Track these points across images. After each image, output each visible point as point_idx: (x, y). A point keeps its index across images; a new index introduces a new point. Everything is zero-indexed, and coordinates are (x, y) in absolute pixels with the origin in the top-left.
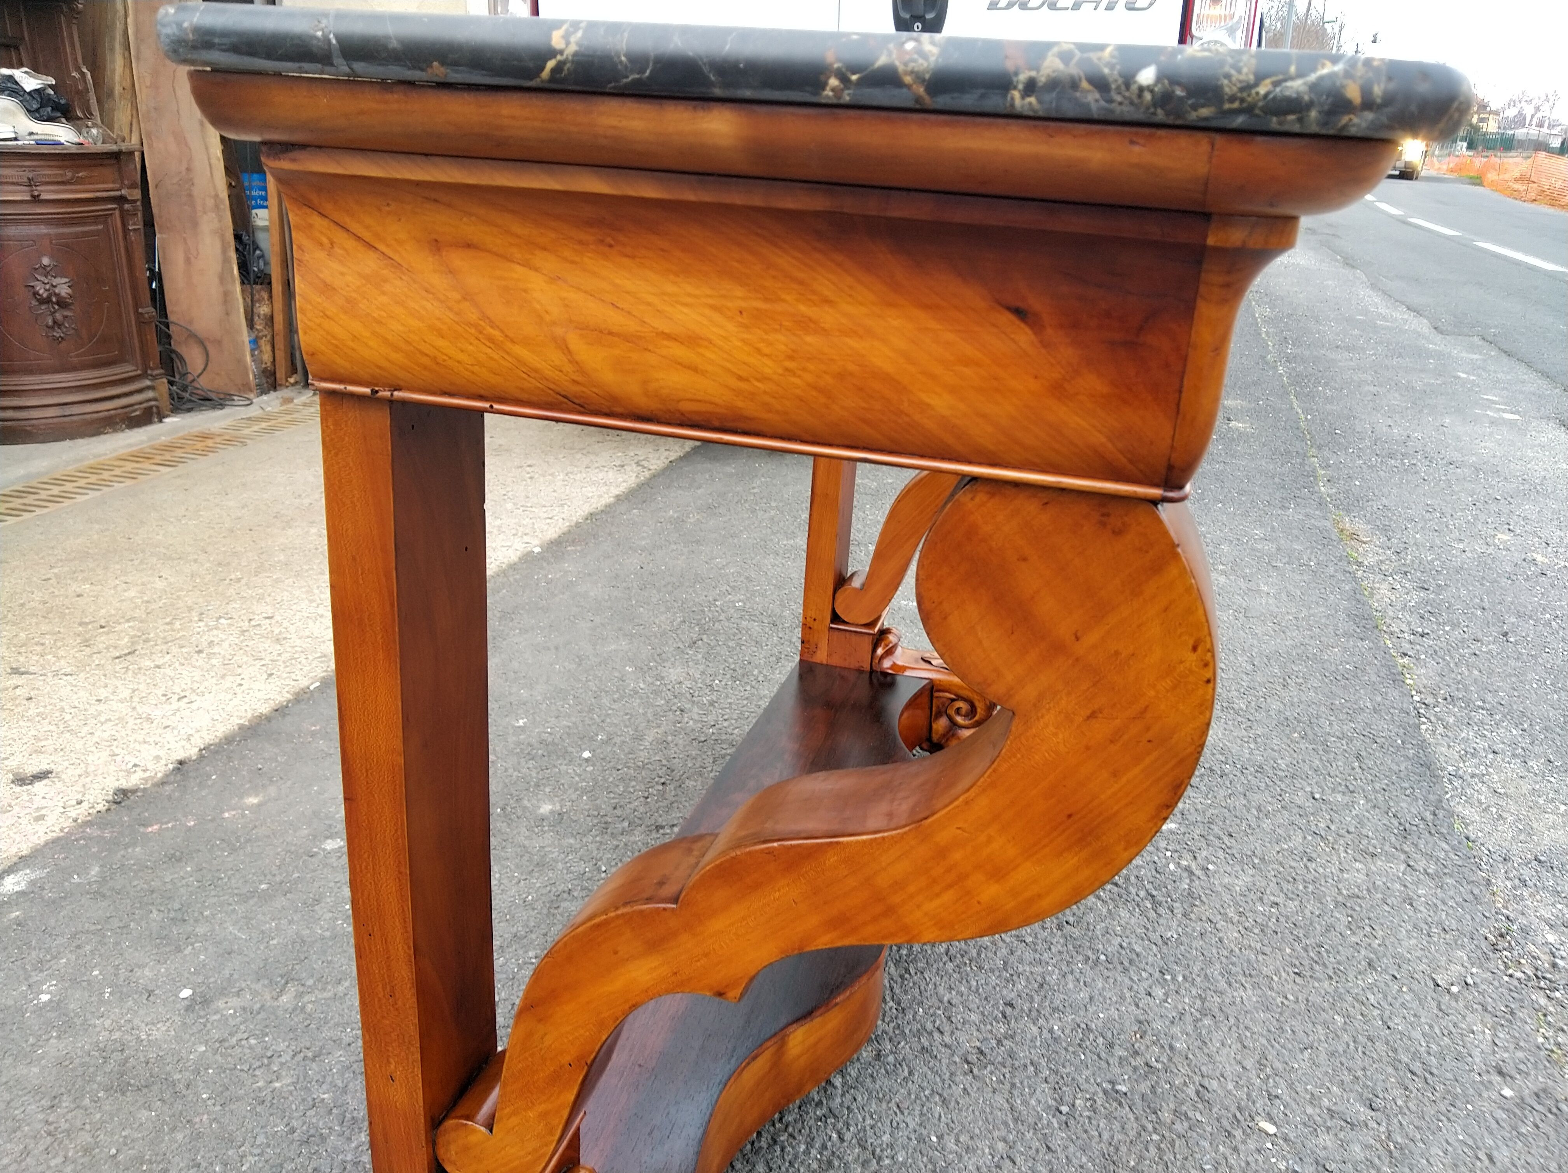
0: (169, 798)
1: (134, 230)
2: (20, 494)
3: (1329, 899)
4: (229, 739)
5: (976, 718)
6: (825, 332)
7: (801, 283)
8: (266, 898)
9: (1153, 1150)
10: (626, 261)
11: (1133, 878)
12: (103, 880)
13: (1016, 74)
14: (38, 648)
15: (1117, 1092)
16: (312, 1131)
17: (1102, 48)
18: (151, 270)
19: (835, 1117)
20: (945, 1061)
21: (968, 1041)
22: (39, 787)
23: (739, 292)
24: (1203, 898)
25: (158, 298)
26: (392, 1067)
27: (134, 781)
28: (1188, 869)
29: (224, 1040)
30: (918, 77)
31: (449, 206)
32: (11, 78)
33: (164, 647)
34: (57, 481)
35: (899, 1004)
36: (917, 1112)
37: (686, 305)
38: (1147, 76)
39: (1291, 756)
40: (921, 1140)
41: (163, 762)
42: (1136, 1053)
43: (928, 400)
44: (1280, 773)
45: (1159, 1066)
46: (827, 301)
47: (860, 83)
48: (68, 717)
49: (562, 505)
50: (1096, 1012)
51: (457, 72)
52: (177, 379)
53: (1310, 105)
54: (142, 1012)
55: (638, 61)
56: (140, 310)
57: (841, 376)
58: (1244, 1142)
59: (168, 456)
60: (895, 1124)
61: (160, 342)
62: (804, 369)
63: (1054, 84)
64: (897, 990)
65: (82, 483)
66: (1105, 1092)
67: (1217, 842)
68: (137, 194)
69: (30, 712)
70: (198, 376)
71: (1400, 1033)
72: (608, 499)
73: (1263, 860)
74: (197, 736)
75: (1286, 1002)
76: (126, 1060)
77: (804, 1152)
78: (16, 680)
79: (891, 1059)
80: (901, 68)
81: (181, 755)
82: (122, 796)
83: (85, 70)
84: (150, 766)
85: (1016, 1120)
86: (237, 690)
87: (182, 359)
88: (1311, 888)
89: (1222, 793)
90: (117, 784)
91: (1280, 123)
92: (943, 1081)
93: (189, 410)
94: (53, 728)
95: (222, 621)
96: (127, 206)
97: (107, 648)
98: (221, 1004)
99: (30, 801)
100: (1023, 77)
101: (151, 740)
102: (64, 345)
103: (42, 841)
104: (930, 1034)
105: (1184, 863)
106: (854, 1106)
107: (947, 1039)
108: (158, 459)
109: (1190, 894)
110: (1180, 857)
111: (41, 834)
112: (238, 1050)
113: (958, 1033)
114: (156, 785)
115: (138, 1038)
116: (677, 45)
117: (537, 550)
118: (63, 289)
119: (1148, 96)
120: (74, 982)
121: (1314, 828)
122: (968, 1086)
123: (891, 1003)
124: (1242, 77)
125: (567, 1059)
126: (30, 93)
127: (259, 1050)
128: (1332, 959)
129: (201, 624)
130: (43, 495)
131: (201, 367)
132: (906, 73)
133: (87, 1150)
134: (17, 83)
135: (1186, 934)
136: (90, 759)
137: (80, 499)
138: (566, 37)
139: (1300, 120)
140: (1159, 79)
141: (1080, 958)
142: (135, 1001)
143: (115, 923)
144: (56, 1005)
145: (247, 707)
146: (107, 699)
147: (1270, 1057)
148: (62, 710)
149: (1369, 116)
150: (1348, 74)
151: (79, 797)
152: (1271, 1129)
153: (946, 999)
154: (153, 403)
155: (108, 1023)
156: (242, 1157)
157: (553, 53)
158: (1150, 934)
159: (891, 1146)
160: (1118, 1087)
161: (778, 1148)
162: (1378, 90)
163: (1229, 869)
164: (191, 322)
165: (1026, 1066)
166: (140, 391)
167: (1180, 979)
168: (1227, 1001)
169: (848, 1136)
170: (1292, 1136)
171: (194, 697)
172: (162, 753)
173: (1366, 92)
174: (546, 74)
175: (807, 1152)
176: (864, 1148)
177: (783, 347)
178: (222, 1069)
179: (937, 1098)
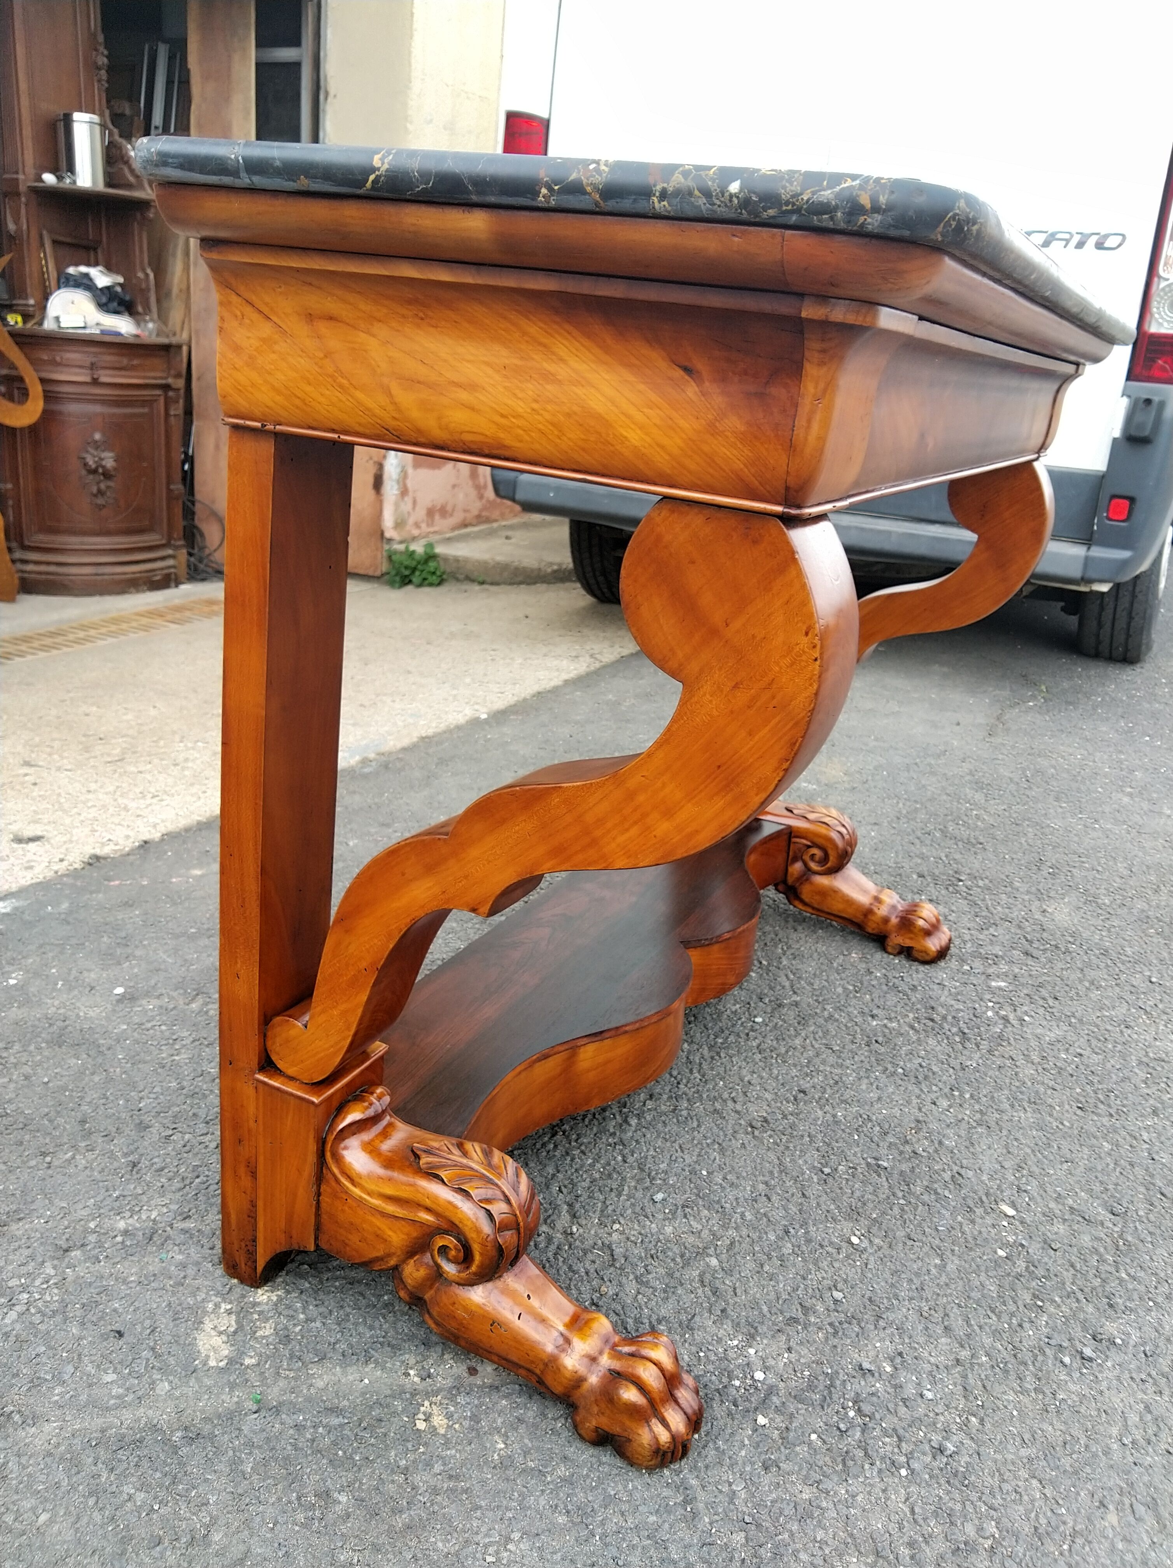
0: (132, 864)
1: (175, 415)
2: (52, 634)
3: (1133, 1058)
4: (187, 830)
5: (829, 865)
6: (560, 382)
7: (545, 346)
8: (192, 938)
9: (896, 1211)
10: (432, 329)
11: (949, 1018)
12: (70, 912)
13: (655, 186)
14: (48, 750)
15: (879, 1166)
16: (197, 1090)
17: (710, 168)
18: (186, 453)
19: (624, 1145)
20: (731, 1122)
21: (756, 1111)
22: (32, 846)
23: (504, 352)
24: (1012, 1041)
25: (188, 479)
26: (239, 966)
27: (106, 851)
28: (1005, 1019)
29: (142, 1024)
30: (595, 187)
31: (319, 288)
32: (87, 276)
33: (148, 759)
34: (83, 627)
35: (703, 1076)
36: (695, 1153)
37: (468, 361)
38: (734, 187)
39: (1141, 946)
40: (693, 1172)
41: (132, 840)
42: (907, 1142)
43: (625, 434)
44: (1123, 958)
45: (925, 1154)
46: (562, 360)
47: (560, 191)
48: (63, 800)
49: (514, 684)
50: (880, 1109)
51: (314, 183)
52: (196, 551)
53: (836, 208)
54: (83, 999)
55: (425, 175)
56: (172, 487)
57: (568, 415)
58: (982, 1218)
59: (178, 615)
60: (674, 1158)
61: (185, 517)
62: (545, 410)
63: (677, 193)
64: (705, 1066)
65: (104, 630)
66: (868, 1165)
67: (1041, 1002)
68: (180, 383)
69: (35, 794)
70: (215, 550)
71: (1163, 1164)
72: (557, 682)
73: (1081, 1021)
74: (162, 825)
75: (1061, 1127)
76: (66, 1027)
77: (590, 1165)
78: (26, 770)
79: (684, 1113)
80: (585, 181)
81: (146, 837)
82: (96, 859)
83: (149, 271)
84: (121, 842)
85: (781, 1172)
86: (201, 795)
87: (202, 535)
88: (1119, 1047)
89: (1060, 965)
90: (93, 852)
91: (819, 221)
92: (726, 1135)
93: (203, 580)
94: (50, 807)
95: (200, 744)
96: (171, 394)
97: (102, 755)
98: (144, 1002)
99: (24, 855)
100: (659, 188)
101: (125, 824)
102: (104, 512)
103: (29, 883)
104: (725, 1101)
105: (1003, 1013)
106: (643, 1140)
107: (738, 1107)
108: (169, 617)
109: (1000, 1037)
110: (1001, 1008)
111: (28, 878)
112: (151, 1032)
113: (749, 1104)
114: (122, 856)
115: (78, 1015)
116: (450, 166)
117: (484, 716)
118: (109, 463)
119: (735, 201)
120: (37, 974)
121: (1141, 1004)
122: (746, 1142)
123: (697, 1075)
124: (793, 188)
125: (364, 964)
126: (101, 289)
127: (167, 1034)
128: (1118, 1102)
129: (181, 745)
130: (71, 637)
131: (216, 542)
132: (588, 185)
133: (27, 1078)
134: (91, 280)
135: (985, 1065)
136: (75, 831)
137: (101, 643)
138: (382, 160)
139: (832, 218)
140: (741, 190)
141: (880, 1068)
142: (80, 992)
143: (74, 941)
144: (21, 987)
145: (207, 809)
146: (95, 791)
147: (1029, 1163)
148: (59, 795)
149: (878, 217)
150: (861, 187)
151: (62, 856)
152: (1011, 1212)
153: (746, 1079)
154: (172, 570)
155: (56, 1003)
156: (141, 1098)
157: (374, 170)
158: (950, 1060)
159: (666, 1172)
160: (880, 1162)
161: (569, 1158)
162: (883, 200)
163: (1044, 1023)
164: (213, 502)
165: (802, 1136)
166: (163, 558)
167: (967, 1096)
168: (1006, 1118)
169: (630, 1159)
170: (1028, 1220)
171: (165, 797)
172: (131, 834)
173: (874, 201)
174: (369, 184)
175: (592, 1165)
176: (642, 1170)
177: (530, 393)
178: (137, 1042)
179: (716, 1146)
